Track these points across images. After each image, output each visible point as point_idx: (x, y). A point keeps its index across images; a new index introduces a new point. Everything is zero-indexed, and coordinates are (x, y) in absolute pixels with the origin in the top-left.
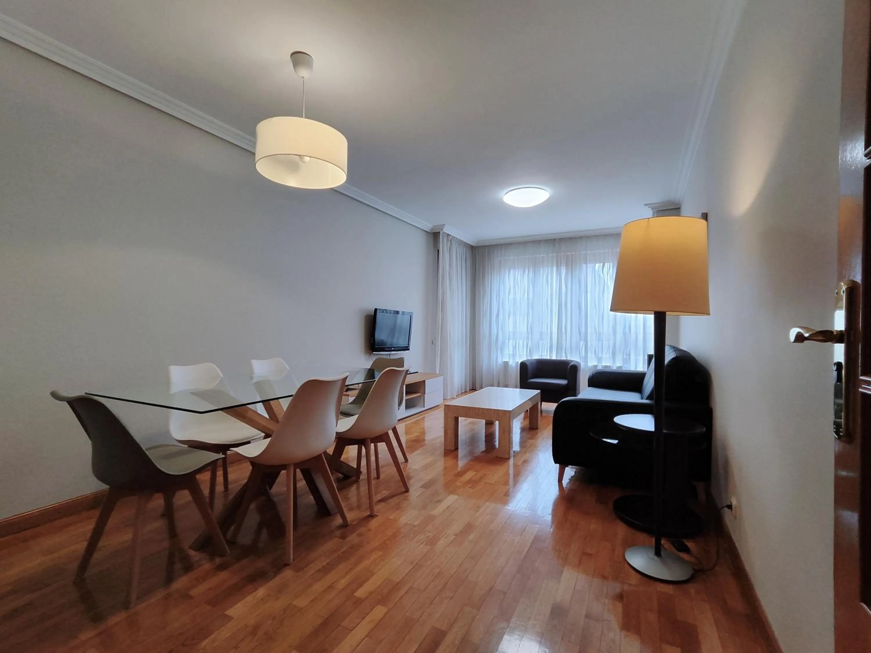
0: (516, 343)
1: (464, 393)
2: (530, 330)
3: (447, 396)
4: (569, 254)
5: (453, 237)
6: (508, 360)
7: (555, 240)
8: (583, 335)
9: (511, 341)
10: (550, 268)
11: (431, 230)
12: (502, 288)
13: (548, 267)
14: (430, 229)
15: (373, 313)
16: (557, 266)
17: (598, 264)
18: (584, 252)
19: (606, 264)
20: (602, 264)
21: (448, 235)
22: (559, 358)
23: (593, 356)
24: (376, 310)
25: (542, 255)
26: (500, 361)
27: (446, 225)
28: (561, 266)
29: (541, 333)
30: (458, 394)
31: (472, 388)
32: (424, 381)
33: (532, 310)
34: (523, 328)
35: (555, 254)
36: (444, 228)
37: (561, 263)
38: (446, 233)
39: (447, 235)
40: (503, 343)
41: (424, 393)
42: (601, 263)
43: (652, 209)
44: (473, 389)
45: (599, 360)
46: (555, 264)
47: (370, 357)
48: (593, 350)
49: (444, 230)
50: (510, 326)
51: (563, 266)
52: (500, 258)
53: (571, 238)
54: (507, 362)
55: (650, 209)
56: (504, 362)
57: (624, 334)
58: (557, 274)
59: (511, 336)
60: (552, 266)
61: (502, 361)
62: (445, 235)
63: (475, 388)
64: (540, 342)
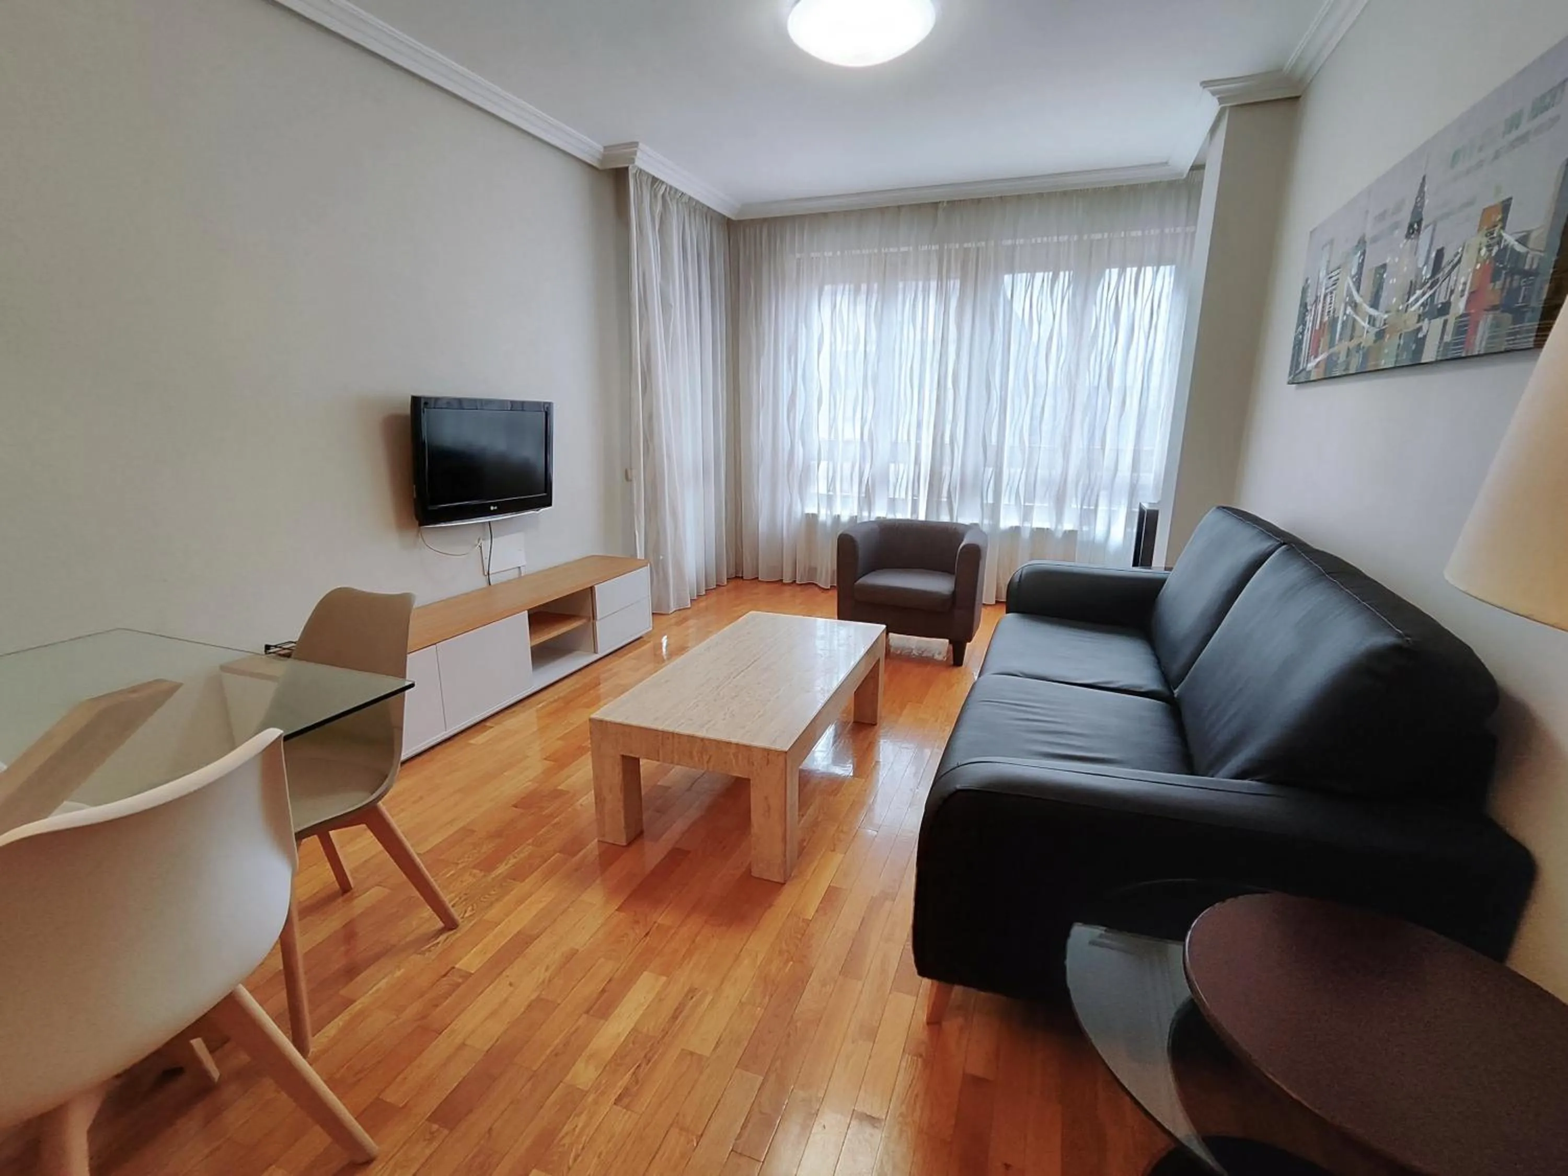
0: (834, 472)
1: (714, 589)
2: (868, 442)
3: (669, 607)
4: (970, 245)
5: (671, 187)
6: (815, 511)
7: (935, 205)
8: (991, 454)
9: (823, 464)
10: (920, 284)
11: (601, 161)
12: (803, 331)
13: (917, 280)
14: (598, 156)
15: (408, 411)
16: (940, 278)
17: (1041, 274)
18: (1009, 242)
19: (1062, 274)
20: (1051, 274)
21: (655, 180)
22: (933, 519)
23: (1013, 502)
24: (416, 401)
25: (903, 249)
26: (798, 511)
27: (641, 145)
28: (948, 278)
29: (895, 444)
30: (698, 596)
31: (736, 573)
32: (592, 589)
33: (874, 388)
34: (850, 432)
35: (937, 247)
36: (635, 153)
37: (948, 271)
38: (648, 174)
39: (650, 180)
40: (806, 469)
41: (594, 617)
42: (1049, 272)
43: (1221, 100)
44: (737, 577)
45: (1027, 514)
46: (934, 275)
47: (420, 539)
48: (1014, 491)
49: (636, 163)
50: (821, 433)
51: (955, 278)
52: (798, 255)
53: (979, 201)
54: (813, 515)
55: (1215, 101)
56: (808, 515)
57: (1090, 450)
58: (938, 301)
59: (824, 454)
60: (927, 279)
61: (803, 511)
62: (645, 178)
63: (742, 574)
64: (892, 466)
